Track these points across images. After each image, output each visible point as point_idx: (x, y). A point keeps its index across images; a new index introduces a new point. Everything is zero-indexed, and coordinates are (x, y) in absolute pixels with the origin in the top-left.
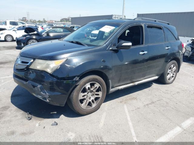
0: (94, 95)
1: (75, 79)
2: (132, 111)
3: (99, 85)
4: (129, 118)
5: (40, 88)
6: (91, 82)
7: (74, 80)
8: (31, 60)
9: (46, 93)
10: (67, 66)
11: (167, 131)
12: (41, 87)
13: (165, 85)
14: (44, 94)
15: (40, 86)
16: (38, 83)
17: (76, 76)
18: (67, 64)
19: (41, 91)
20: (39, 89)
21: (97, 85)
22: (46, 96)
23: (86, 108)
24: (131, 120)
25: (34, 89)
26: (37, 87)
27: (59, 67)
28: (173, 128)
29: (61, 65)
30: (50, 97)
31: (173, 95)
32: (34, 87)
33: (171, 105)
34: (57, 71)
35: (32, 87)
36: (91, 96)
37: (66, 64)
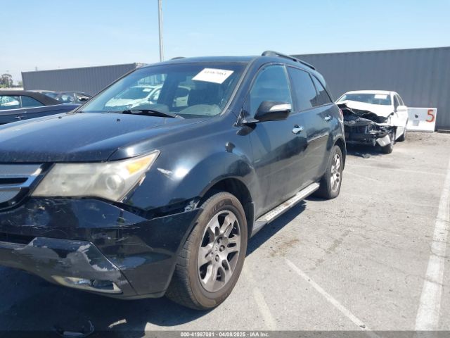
0: (224, 247)
1: (188, 207)
2: (311, 269)
3: (235, 218)
4: (320, 290)
5: (90, 253)
6: (220, 213)
7: (186, 211)
8: (34, 171)
9: (109, 267)
10: (163, 174)
11: (415, 297)
12: (90, 248)
13: (331, 200)
14: (105, 270)
15: (88, 246)
16: (77, 239)
17: (191, 200)
18: (162, 168)
19: (92, 263)
20: (86, 256)
21: (230, 219)
22: (114, 275)
23: (214, 289)
24: (326, 291)
25: (63, 261)
26: (75, 251)
27: (143, 178)
28: (422, 288)
29: (147, 173)
30: (124, 275)
31: (362, 219)
32: (63, 253)
33: (375, 239)
34: (137, 191)
35: (56, 256)
36: (218, 253)
37: (159, 169)
